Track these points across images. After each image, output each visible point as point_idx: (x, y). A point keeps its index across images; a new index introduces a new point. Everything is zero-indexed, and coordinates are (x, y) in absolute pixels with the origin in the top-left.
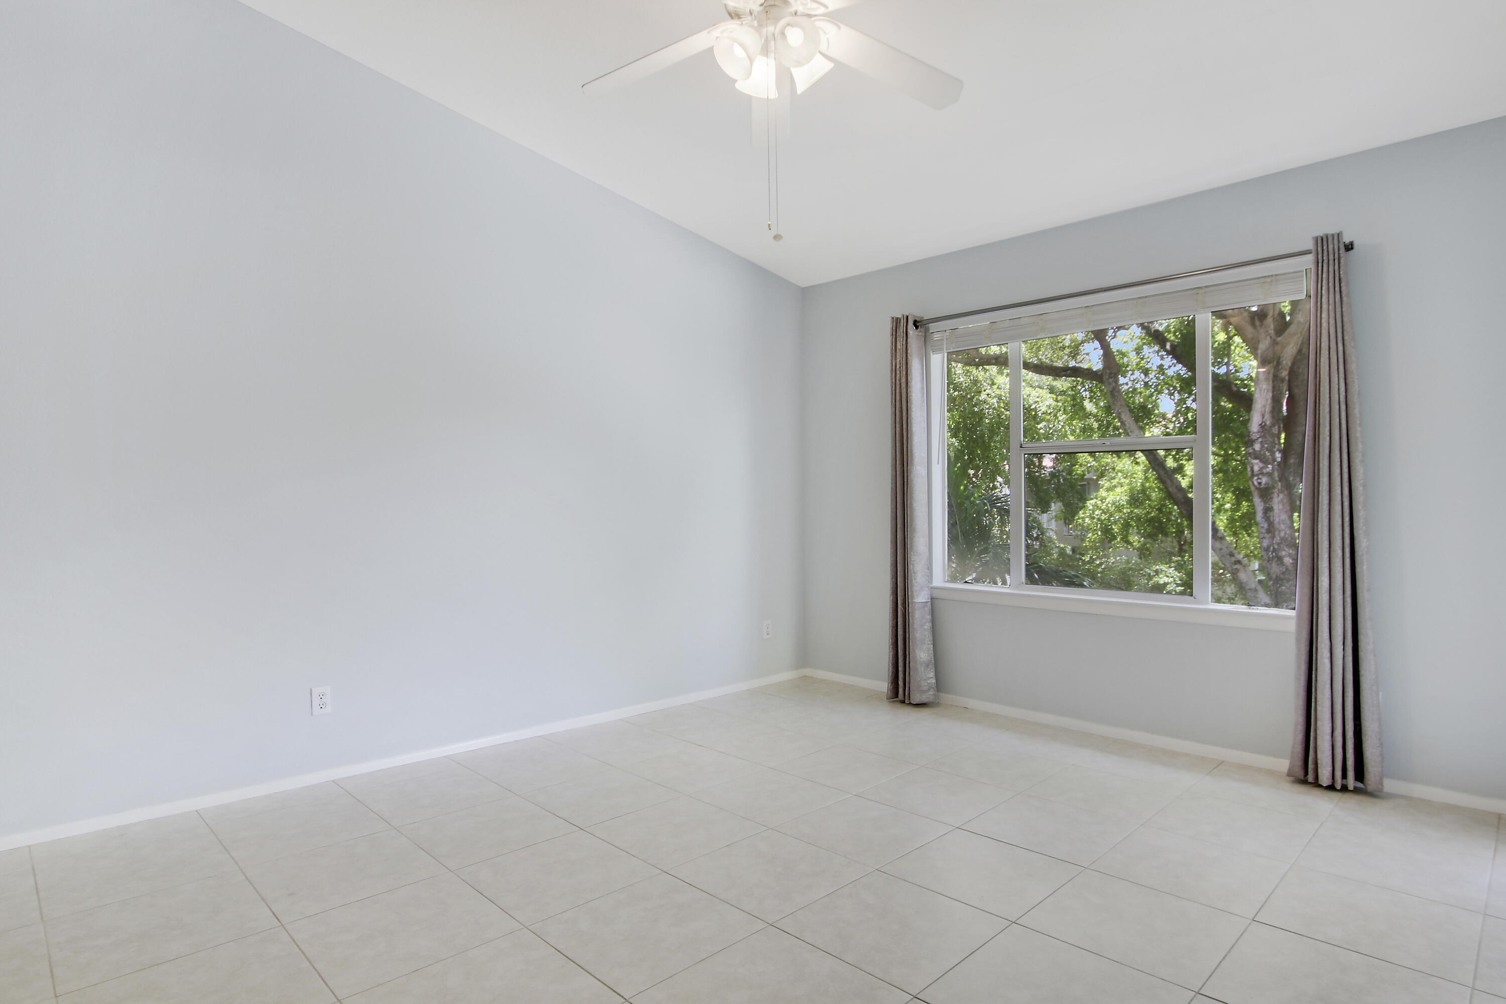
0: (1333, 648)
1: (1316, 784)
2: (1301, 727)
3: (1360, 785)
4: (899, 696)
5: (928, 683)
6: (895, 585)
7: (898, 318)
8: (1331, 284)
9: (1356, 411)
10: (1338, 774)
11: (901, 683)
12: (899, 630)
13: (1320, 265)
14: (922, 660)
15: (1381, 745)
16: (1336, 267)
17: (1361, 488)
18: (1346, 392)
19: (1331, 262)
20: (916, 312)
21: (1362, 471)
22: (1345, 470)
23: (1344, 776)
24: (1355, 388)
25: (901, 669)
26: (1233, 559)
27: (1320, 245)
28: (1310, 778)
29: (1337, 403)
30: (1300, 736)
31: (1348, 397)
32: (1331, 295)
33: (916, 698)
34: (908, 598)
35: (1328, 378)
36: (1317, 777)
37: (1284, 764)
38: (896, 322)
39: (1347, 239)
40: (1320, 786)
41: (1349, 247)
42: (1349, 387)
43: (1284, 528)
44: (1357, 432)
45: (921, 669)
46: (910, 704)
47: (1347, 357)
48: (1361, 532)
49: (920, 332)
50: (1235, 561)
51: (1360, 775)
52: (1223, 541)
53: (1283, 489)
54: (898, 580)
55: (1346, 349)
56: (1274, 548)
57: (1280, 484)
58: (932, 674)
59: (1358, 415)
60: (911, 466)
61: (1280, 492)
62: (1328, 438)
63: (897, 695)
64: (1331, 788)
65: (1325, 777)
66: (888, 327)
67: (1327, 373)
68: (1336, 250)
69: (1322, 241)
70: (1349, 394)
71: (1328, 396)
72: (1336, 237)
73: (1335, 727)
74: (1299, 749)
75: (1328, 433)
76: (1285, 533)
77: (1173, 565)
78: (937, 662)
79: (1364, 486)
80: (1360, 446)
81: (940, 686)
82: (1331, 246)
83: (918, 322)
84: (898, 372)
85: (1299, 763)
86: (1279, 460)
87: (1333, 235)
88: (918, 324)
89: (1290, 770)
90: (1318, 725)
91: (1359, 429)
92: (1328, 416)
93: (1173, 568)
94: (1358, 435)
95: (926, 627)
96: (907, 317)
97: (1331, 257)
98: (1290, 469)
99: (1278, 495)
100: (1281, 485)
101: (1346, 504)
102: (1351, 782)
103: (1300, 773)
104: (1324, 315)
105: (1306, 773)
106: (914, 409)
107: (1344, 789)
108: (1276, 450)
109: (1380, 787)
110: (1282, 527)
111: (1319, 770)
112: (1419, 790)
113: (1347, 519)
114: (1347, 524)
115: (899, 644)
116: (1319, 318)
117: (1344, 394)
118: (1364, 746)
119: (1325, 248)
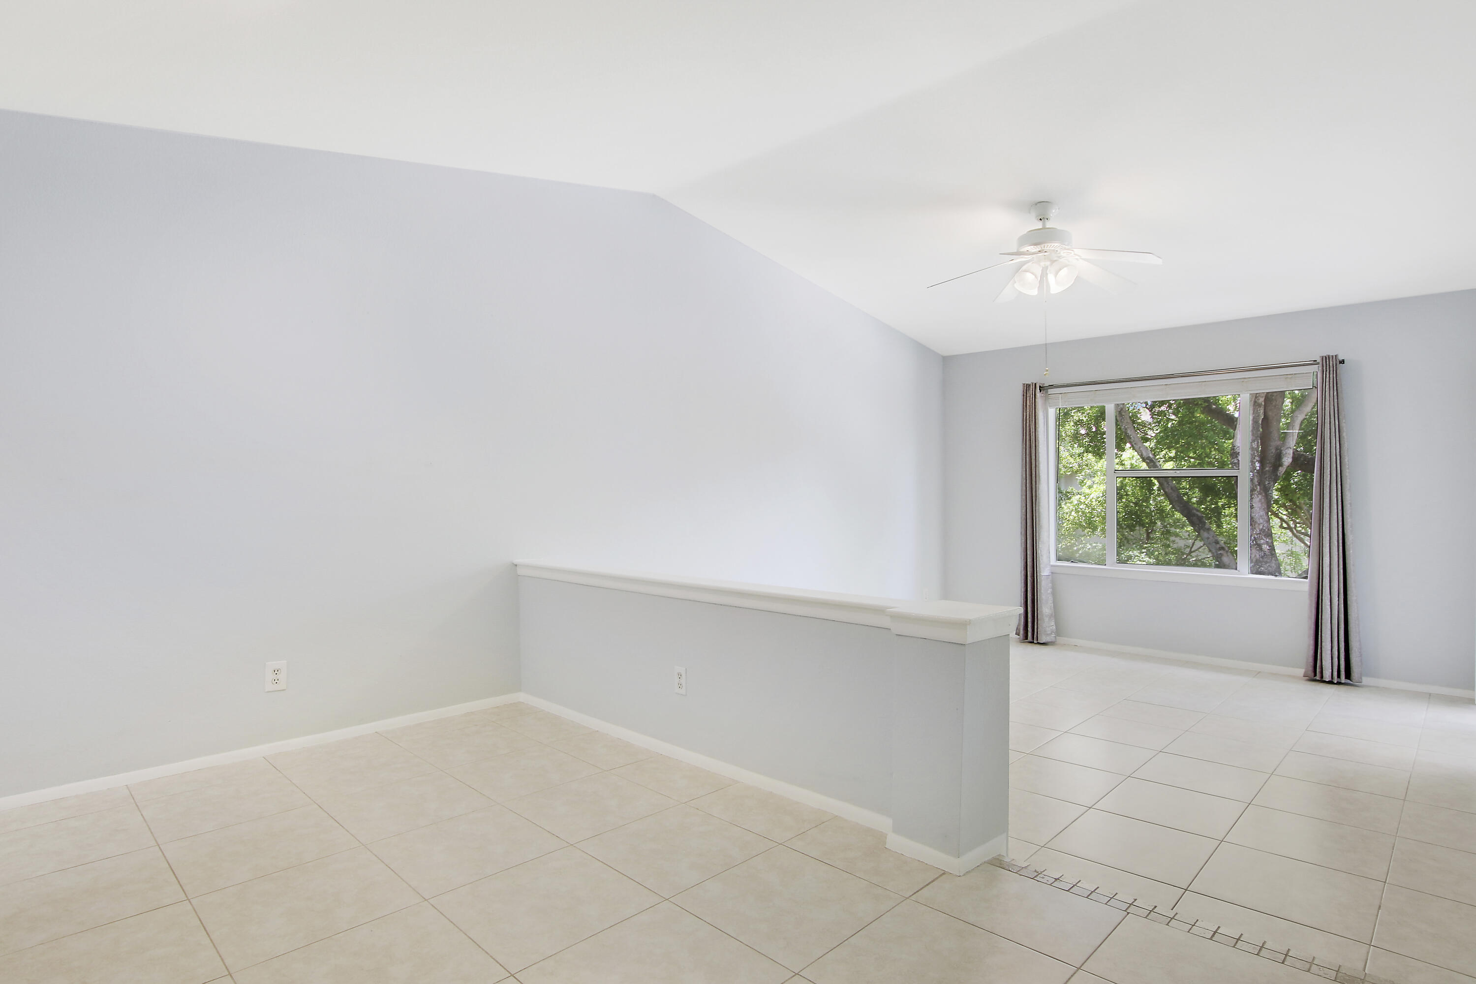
0: (1332, 599)
1: (1322, 681)
2: (1312, 647)
3: (1348, 681)
4: (1028, 638)
5: (1051, 629)
6: (1025, 564)
7: (1027, 384)
8: (1331, 385)
9: (1346, 460)
10: (1335, 674)
11: (1030, 629)
12: (1028, 594)
13: (1324, 373)
14: (1047, 614)
15: (1361, 656)
16: (1335, 376)
17: (1349, 506)
18: (1340, 449)
19: (1331, 372)
20: (1039, 381)
21: (1349, 495)
22: (1340, 495)
23: (1339, 676)
24: (1346, 446)
25: (1030, 620)
26: (1218, 546)
27: (1324, 361)
28: (1318, 678)
29: (1335, 455)
30: (1312, 652)
31: (1342, 452)
32: (1332, 392)
33: (1042, 639)
34: (1037, 573)
35: (1329, 440)
36: (1322, 677)
37: (1301, 672)
38: (1027, 387)
39: (1341, 358)
40: (1325, 682)
41: (1342, 362)
42: (1342, 446)
43: (1262, 522)
44: (1346, 473)
45: (1046, 619)
46: (1038, 643)
47: (1341, 428)
48: (1349, 531)
49: (1042, 394)
50: (1219, 548)
51: (1348, 675)
52: (1210, 532)
53: (1261, 491)
54: (1028, 560)
55: (1340, 424)
56: (1255, 538)
57: (1258, 487)
58: (1053, 623)
59: (1347, 463)
60: (1039, 484)
61: (1260, 494)
62: (1329, 476)
63: (1026, 637)
64: (1331, 682)
65: (1327, 676)
66: (1020, 390)
67: (1329, 437)
68: (1335, 365)
69: (1326, 359)
70: (1341, 450)
71: (1329, 451)
72: (1334, 358)
73: (1333, 646)
74: (1311, 660)
75: (1329, 473)
76: (1263, 526)
77: (1143, 550)
78: (1056, 615)
79: (1351, 504)
80: (1348, 480)
81: (1058, 632)
82: (1331, 363)
83: (1042, 387)
84: (1028, 421)
85: (1311, 669)
86: (1258, 468)
87: (1332, 356)
88: (1041, 389)
89: (1305, 672)
90: (1323, 645)
91: (1347, 471)
92: (1329, 463)
93: (1145, 554)
94: (1347, 474)
95: (1049, 592)
96: (1035, 384)
97: (1331, 369)
98: (1265, 475)
99: (1258, 496)
100: (1260, 488)
101: (1340, 514)
102: (1343, 679)
103: (1311, 674)
104: (1327, 403)
105: (1315, 675)
106: (1040, 446)
107: (1339, 683)
108: (1255, 460)
109: (1360, 680)
110: (1261, 521)
111: (1324, 672)
112: (1382, 682)
113: (1340, 523)
114: (1340, 526)
115: (1028, 603)
116: (1324, 404)
117: (1339, 450)
118: (1350, 657)
119: (1328, 363)
